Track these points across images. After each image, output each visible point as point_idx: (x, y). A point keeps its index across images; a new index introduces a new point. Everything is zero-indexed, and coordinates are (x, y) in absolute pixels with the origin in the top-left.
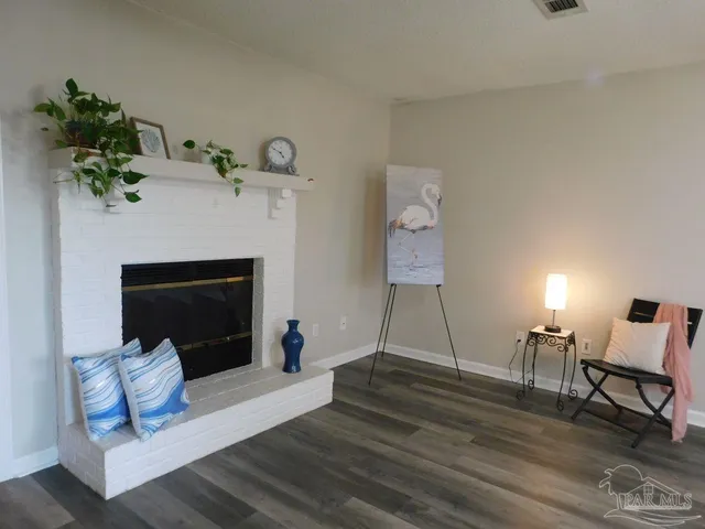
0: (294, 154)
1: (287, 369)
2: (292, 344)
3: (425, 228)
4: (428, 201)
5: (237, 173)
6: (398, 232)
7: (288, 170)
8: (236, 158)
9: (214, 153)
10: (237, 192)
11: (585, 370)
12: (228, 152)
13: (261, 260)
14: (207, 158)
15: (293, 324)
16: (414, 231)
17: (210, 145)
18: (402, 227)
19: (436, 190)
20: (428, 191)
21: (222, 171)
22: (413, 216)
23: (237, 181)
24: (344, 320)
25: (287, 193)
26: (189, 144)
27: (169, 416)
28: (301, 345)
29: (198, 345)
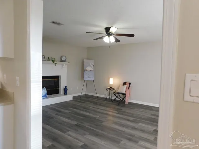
0: (66, 58)
1: (65, 94)
2: (66, 90)
3: (91, 70)
4: (91, 66)
5: (56, 62)
6: (86, 71)
7: (65, 61)
8: (56, 60)
9: (52, 59)
10: (56, 65)
11: (114, 93)
12: (54, 59)
13: (60, 76)
14: (51, 60)
15: (66, 87)
16: (89, 71)
17: (52, 58)
18: (87, 70)
19: (93, 64)
20: (92, 64)
21: (53, 62)
22: (89, 68)
23: (56, 63)
24: (77, 87)
25: (64, 65)
26: (48, 58)
27: (45, 97)
28: (67, 90)
29: (50, 89)
